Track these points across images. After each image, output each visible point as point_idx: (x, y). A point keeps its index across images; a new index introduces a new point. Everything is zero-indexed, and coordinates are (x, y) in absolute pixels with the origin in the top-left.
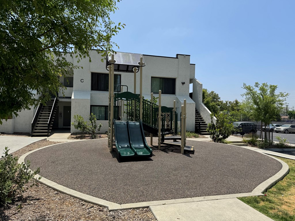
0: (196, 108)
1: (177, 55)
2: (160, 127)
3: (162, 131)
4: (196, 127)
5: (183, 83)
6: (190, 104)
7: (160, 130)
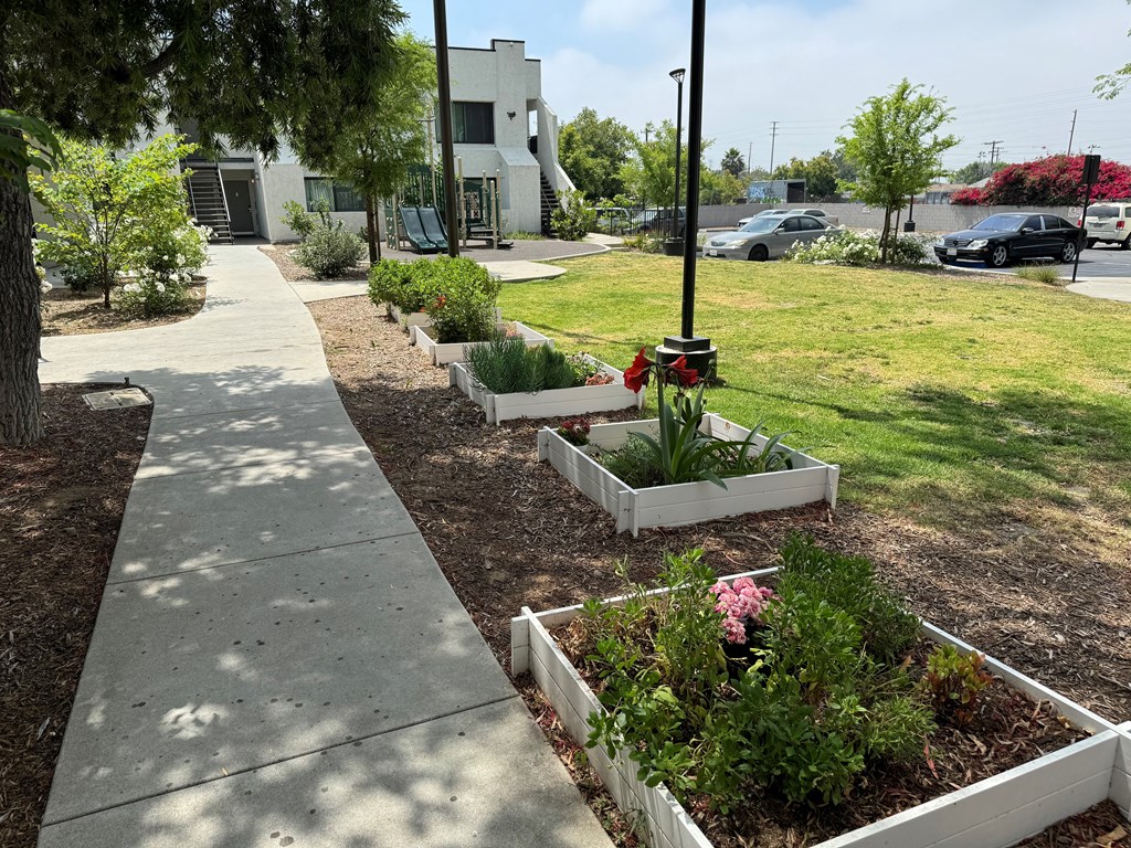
0: (542, 174)
1: (493, 41)
2: (464, 216)
3: (467, 221)
4: (543, 222)
5: (512, 115)
6: (528, 167)
7: (464, 221)
